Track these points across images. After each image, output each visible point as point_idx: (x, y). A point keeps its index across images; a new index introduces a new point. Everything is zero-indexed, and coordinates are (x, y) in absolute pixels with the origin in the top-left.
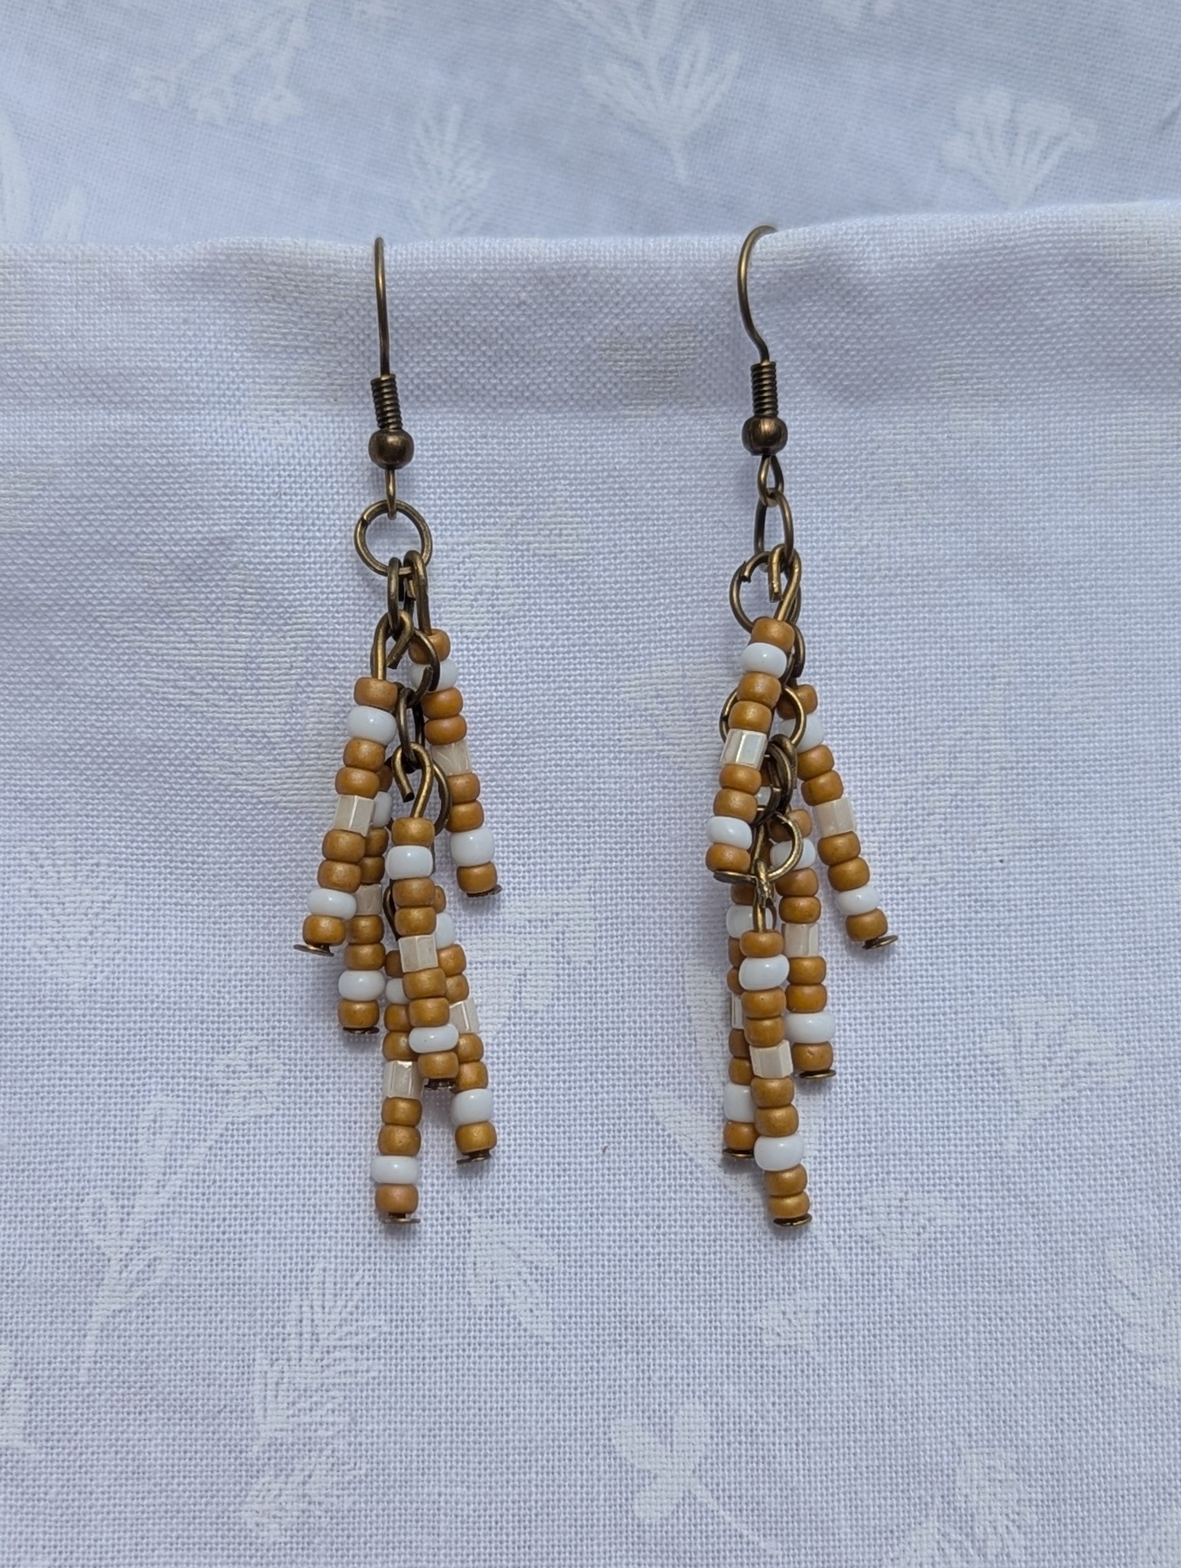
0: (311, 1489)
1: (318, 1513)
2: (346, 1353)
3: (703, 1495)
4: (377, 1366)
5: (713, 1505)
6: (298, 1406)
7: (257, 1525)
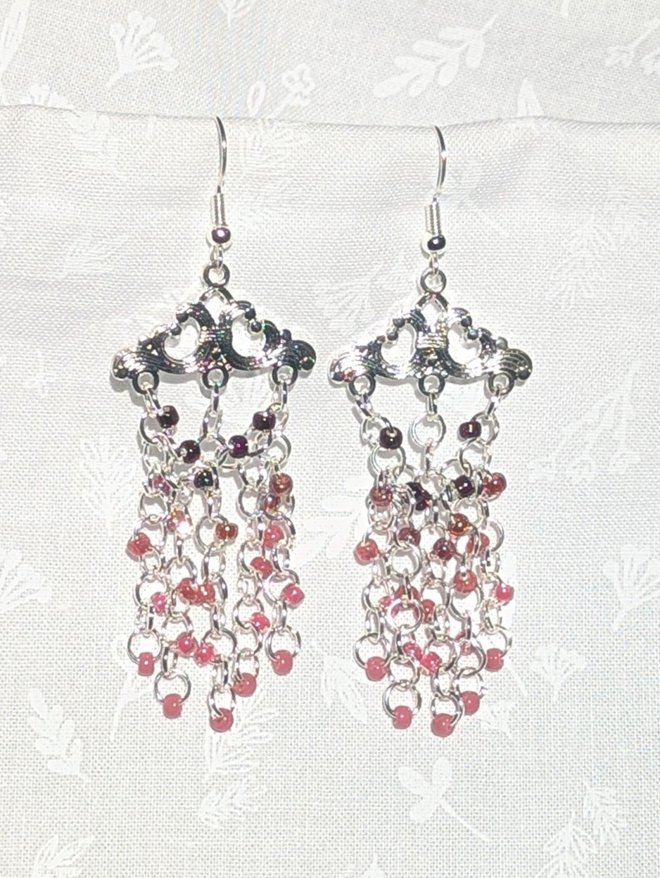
0: (236, 801)
1: (239, 814)
2: (255, 727)
3: (448, 808)
4: (272, 736)
5: (454, 814)
6: (229, 756)
7: (206, 820)
